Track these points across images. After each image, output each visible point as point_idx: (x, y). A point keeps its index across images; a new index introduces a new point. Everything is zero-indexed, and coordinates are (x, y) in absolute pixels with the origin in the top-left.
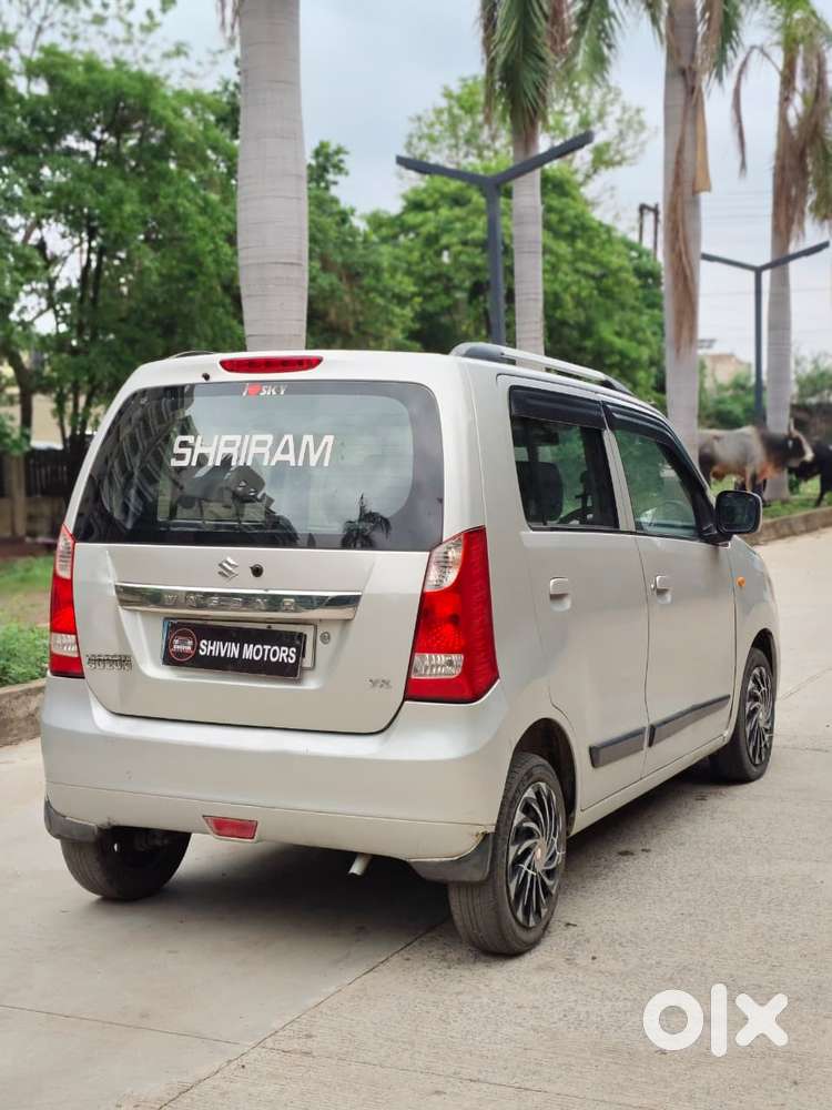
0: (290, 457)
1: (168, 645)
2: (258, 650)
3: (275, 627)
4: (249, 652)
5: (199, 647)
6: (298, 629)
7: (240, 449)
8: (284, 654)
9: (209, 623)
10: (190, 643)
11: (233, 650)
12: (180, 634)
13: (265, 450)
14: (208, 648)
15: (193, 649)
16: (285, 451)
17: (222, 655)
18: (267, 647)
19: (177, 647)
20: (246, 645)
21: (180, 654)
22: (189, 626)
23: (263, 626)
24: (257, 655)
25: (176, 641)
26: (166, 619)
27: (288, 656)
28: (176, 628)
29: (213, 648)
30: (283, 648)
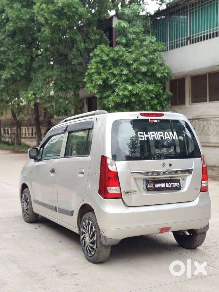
0: (169, 137)
1: (147, 186)
2: (170, 184)
3: (172, 178)
4: (168, 185)
5: (155, 186)
6: (178, 178)
7: (156, 135)
8: (176, 185)
9: (155, 179)
10: (152, 185)
11: (163, 185)
12: (149, 183)
13: (162, 136)
14: (157, 186)
15: (153, 186)
16: (167, 136)
17: (161, 187)
18: (172, 184)
19: (149, 186)
20: (166, 184)
21: (150, 188)
22: (151, 180)
23: (169, 179)
24: (170, 186)
25: (149, 185)
26: (144, 179)
27: (177, 185)
28: (147, 181)
29: (158, 185)
30: (176, 183)
